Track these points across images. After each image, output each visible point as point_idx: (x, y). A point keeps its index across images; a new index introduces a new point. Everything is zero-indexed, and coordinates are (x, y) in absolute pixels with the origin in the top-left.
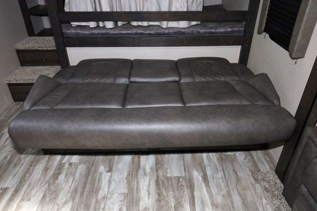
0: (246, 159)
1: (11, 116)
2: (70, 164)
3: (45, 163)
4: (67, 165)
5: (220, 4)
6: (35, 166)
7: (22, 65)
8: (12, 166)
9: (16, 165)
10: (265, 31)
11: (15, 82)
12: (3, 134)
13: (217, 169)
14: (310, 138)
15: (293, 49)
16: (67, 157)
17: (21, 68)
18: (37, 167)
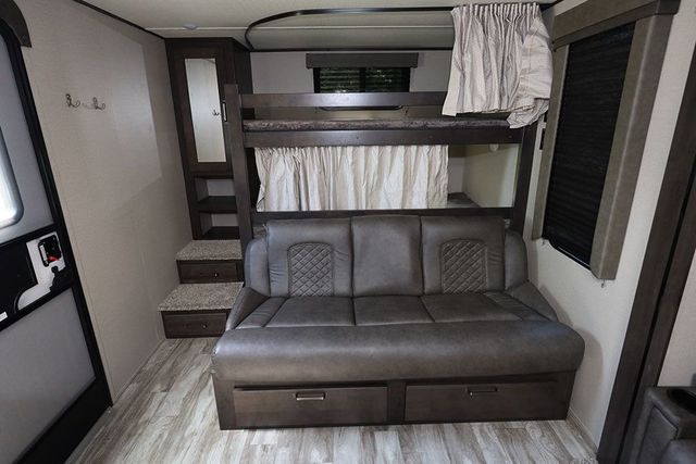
0: (543, 436)
1: (163, 363)
2: (265, 448)
3: (223, 446)
4: (259, 449)
5: (460, 191)
6: (208, 453)
7: (182, 283)
8: (172, 451)
9: (178, 450)
10: (545, 236)
11: (173, 309)
12: (154, 394)
13: (501, 455)
14: (655, 406)
15: (597, 267)
16: (258, 433)
17: (181, 287)
18: (212, 453)
